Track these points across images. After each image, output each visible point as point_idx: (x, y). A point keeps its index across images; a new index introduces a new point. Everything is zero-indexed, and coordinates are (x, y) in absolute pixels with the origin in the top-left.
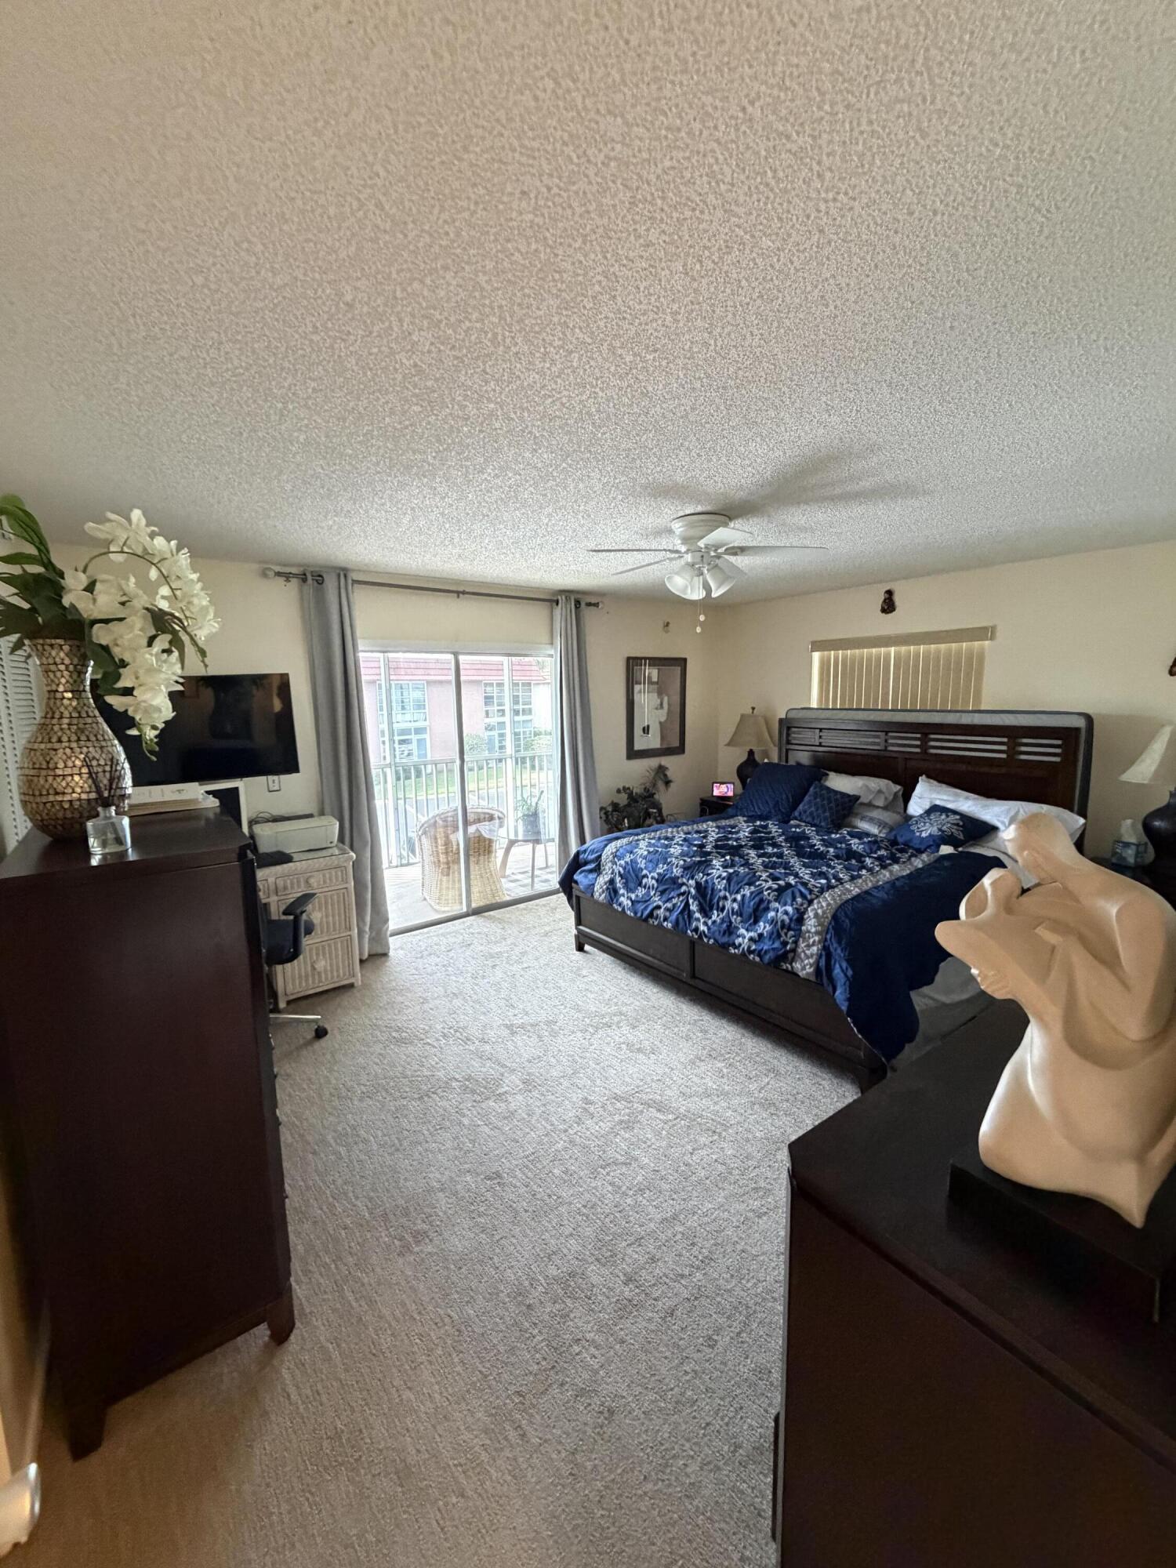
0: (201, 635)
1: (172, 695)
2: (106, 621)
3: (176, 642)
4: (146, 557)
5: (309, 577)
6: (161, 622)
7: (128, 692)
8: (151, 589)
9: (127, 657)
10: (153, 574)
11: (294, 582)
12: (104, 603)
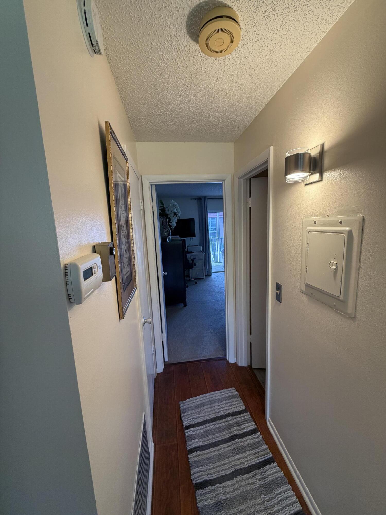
0: (179, 215)
1: (176, 223)
2: (170, 214)
3: (176, 216)
4: (174, 205)
5: (199, 199)
6: (175, 214)
7: (171, 222)
8: (174, 209)
9: (171, 218)
10: (174, 207)
11: (197, 200)
12: (170, 212)
